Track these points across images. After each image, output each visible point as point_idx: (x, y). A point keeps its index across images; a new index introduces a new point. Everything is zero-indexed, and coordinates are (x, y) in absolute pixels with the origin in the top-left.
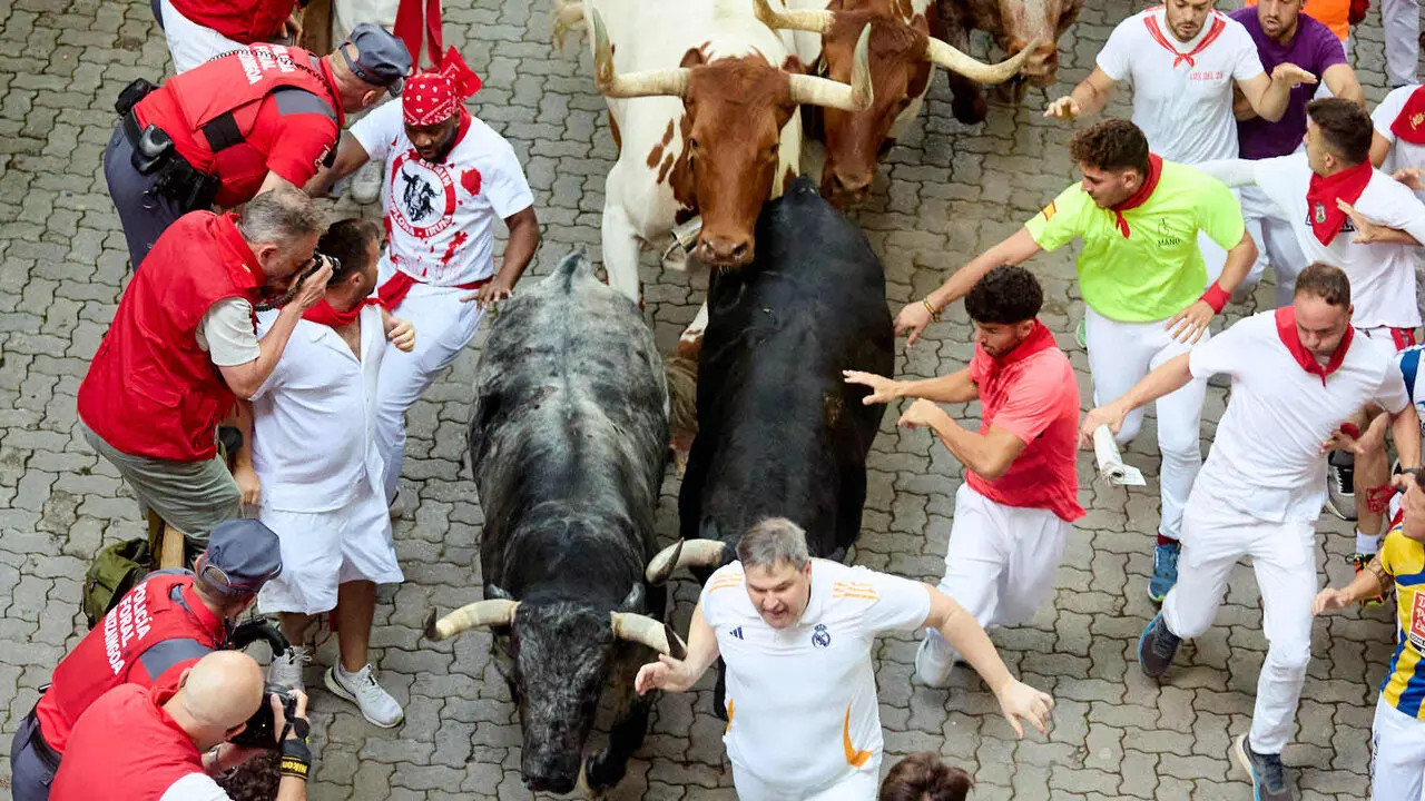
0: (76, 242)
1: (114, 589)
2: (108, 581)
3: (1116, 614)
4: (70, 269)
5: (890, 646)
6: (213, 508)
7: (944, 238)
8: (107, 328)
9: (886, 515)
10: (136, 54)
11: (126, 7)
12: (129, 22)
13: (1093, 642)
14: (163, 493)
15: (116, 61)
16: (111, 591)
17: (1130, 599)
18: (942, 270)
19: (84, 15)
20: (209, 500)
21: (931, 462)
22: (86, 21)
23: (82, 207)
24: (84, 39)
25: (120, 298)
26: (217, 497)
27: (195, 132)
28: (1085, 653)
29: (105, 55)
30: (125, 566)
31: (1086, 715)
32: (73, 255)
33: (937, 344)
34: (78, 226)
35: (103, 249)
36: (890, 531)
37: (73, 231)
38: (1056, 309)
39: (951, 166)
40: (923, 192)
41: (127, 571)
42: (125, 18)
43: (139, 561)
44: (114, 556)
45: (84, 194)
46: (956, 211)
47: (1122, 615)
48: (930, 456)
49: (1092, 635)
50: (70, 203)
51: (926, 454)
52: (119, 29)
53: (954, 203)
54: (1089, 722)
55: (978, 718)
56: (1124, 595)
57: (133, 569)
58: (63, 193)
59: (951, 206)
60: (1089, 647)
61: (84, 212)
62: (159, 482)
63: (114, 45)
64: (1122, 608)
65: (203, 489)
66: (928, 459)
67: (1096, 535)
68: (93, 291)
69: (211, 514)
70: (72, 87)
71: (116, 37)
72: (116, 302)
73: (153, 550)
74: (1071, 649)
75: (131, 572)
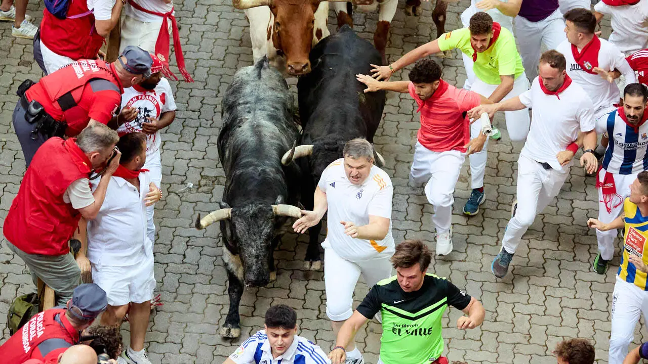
1: (22, 316)
2: (19, 312)
3: (493, 320)
6: (68, 277)
7: (410, 147)
8: (16, 195)
10: (29, 68)
11: (24, 46)
12: (25, 53)
13: (482, 334)
14: (45, 271)
15: (20, 72)
16: (20, 317)
17: (500, 314)
18: (409, 162)
19: (4, 51)
20: (66, 273)
22: (6, 53)
23: (5, 140)
24: (4, 62)
26: (70, 272)
27: (54, 102)
28: (479, 339)
29: (14, 69)
30: (26, 306)
35: (15, 159)
38: (463, 179)
39: (413, 114)
40: (399, 126)
41: (28, 307)
42: (24, 52)
43: (34, 303)
44: (22, 301)
45: (5, 133)
46: (414, 135)
47: (496, 321)
49: (482, 331)
52: (21, 56)
53: (414, 131)
56: (496, 312)
57: (31, 307)
59: (413, 132)
61: (5, 142)
62: (42, 265)
63: (19, 64)
64: (496, 318)
65: (64, 268)
67: (483, 284)
68: (9, 179)
69: (67, 280)
71: (19, 60)
72: (20, 183)
73: (40, 298)
74: (472, 337)
75: (29, 308)
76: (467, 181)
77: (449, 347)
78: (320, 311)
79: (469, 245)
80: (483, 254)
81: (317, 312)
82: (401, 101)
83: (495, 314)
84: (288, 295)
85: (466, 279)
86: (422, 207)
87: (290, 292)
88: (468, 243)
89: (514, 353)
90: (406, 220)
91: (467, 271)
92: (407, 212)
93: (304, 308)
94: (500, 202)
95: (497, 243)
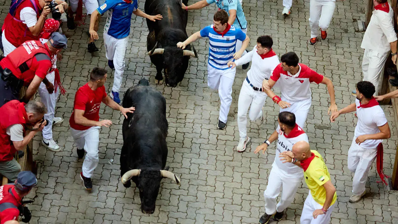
3: (248, 194)
5: (190, 203)
6: (13, 172)
7: (202, 97)
9: (188, 170)
13: (242, 202)
17: (252, 190)
18: (202, 106)
20: (11, 170)
21: (200, 155)
26: (14, 170)
28: (240, 204)
31: (241, 220)
33: (201, 125)
36: (189, 173)
39: (204, 79)
40: (197, 86)
47: (249, 194)
48: (199, 154)
49: (242, 200)
51: (198, 153)
53: (205, 89)
55: (213, 222)
56: (250, 189)
59: (204, 89)
64: (249, 193)
65: (9, 168)
66: (199, 155)
67: (242, 174)
74: (236, 203)
76: (234, 116)
77: (224, 209)
80: (242, 157)
82: (197, 71)
83: (249, 190)
85: (233, 171)
86: (209, 131)
89: (260, 212)
90: (200, 138)
91: (234, 167)
92: (201, 133)
94: (251, 128)
95: (250, 151)
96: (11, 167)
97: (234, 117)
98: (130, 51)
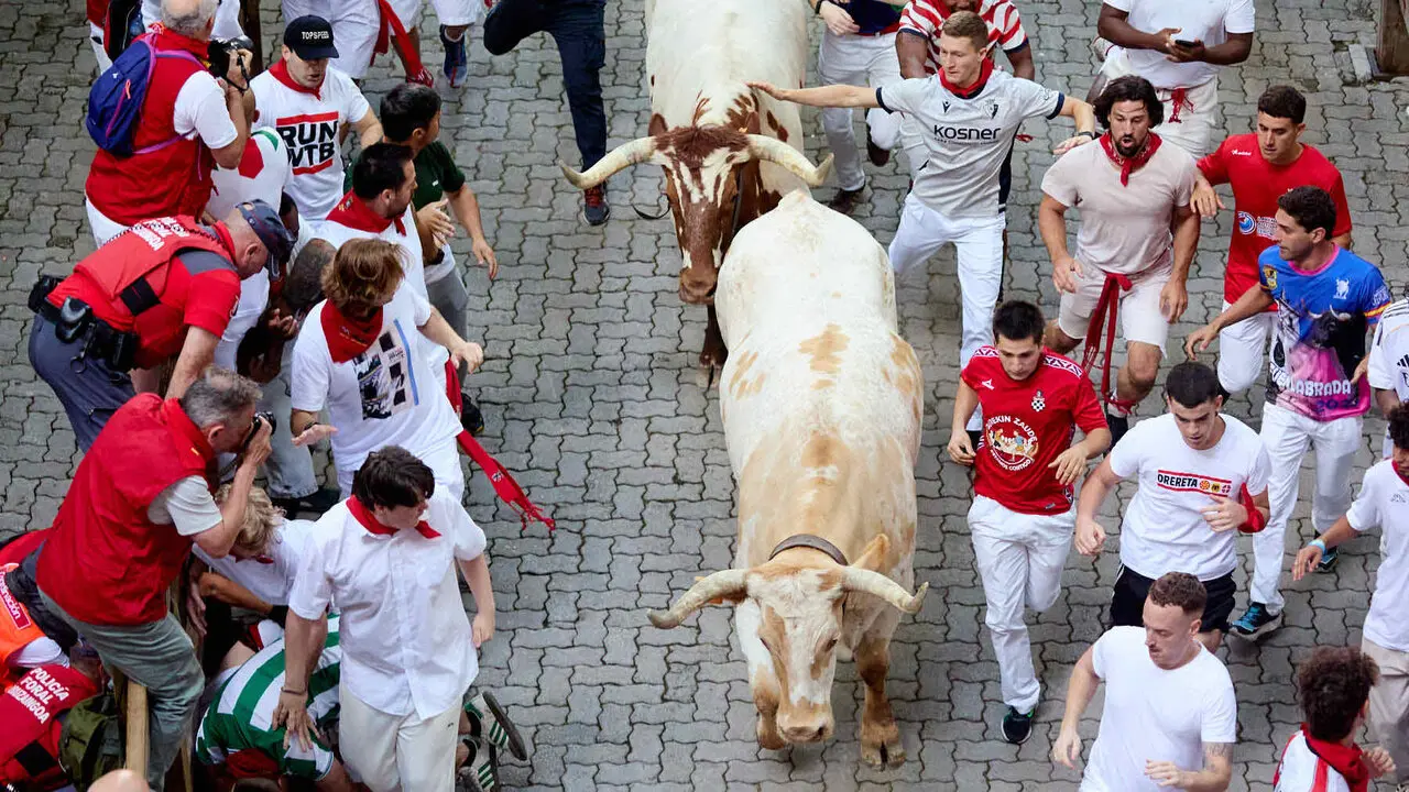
0: (27, 426)
1: (87, 740)
2: (80, 735)
4: (25, 450)
6: (167, 661)
8: (61, 501)
10: (68, 252)
11: (56, 209)
12: (60, 222)
13: (985, 708)
15: (52, 259)
16: (84, 743)
19: (18, 220)
20: (163, 653)
22: (20, 225)
23: (31, 394)
24: (22, 241)
25: (73, 473)
26: (172, 651)
27: (113, 300)
29: (40, 255)
30: (96, 719)
31: (985, 774)
32: (25, 439)
34: (28, 411)
35: (53, 430)
37: (25, 416)
41: (97, 723)
42: (56, 219)
43: (106, 713)
44: (84, 711)
45: (31, 382)
50: (21, 390)
52: (51, 228)
54: (988, 780)
55: (887, 786)
57: (103, 721)
58: (13, 383)
60: (983, 712)
61: (33, 398)
62: (115, 640)
63: (48, 245)
65: (155, 645)
67: (980, 610)
68: (47, 469)
69: (166, 666)
70: (12, 286)
71: (49, 237)
72: (69, 477)
73: (119, 703)
74: (966, 715)
75: (101, 724)
78: (665, 684)
79: (947, 535)
81: (661, 689)
84: (601, 660)
85: (945, 602)
87: (606, 652)
88: (944, 532)
93: (634, 683)
96: (163, 641)
97: (934, 416)
98: (550, 210)
